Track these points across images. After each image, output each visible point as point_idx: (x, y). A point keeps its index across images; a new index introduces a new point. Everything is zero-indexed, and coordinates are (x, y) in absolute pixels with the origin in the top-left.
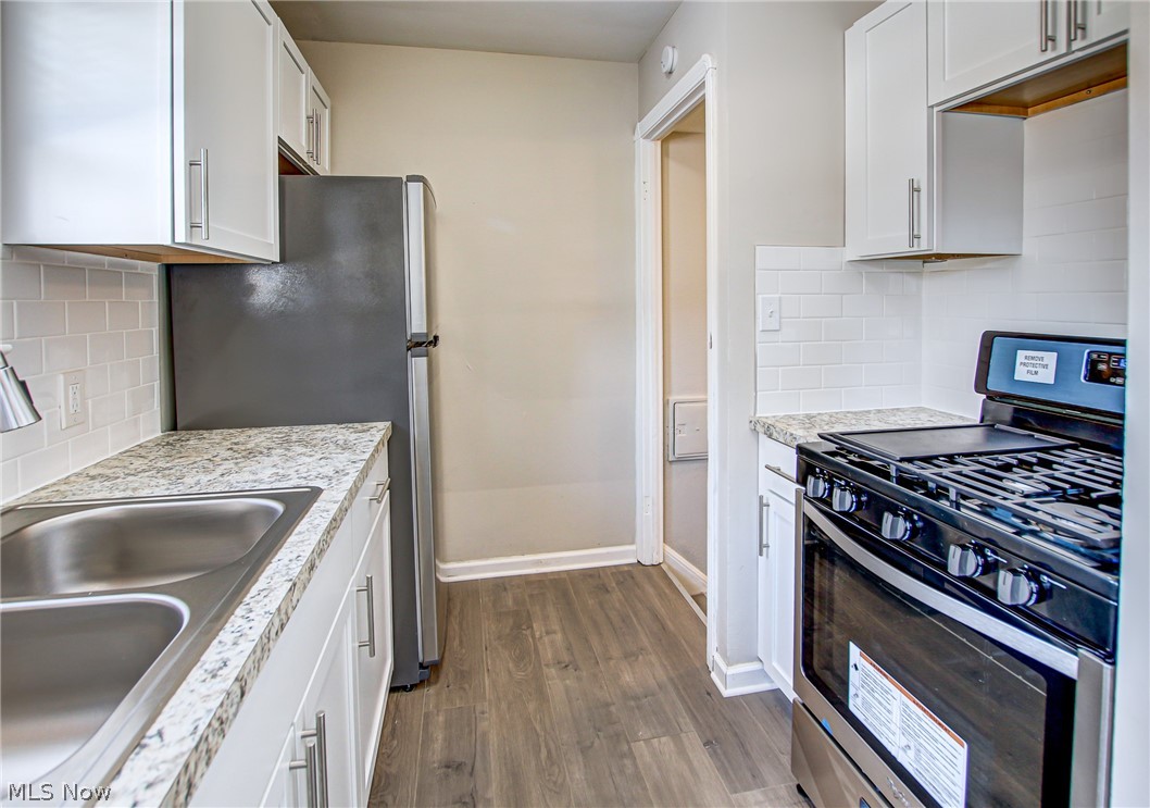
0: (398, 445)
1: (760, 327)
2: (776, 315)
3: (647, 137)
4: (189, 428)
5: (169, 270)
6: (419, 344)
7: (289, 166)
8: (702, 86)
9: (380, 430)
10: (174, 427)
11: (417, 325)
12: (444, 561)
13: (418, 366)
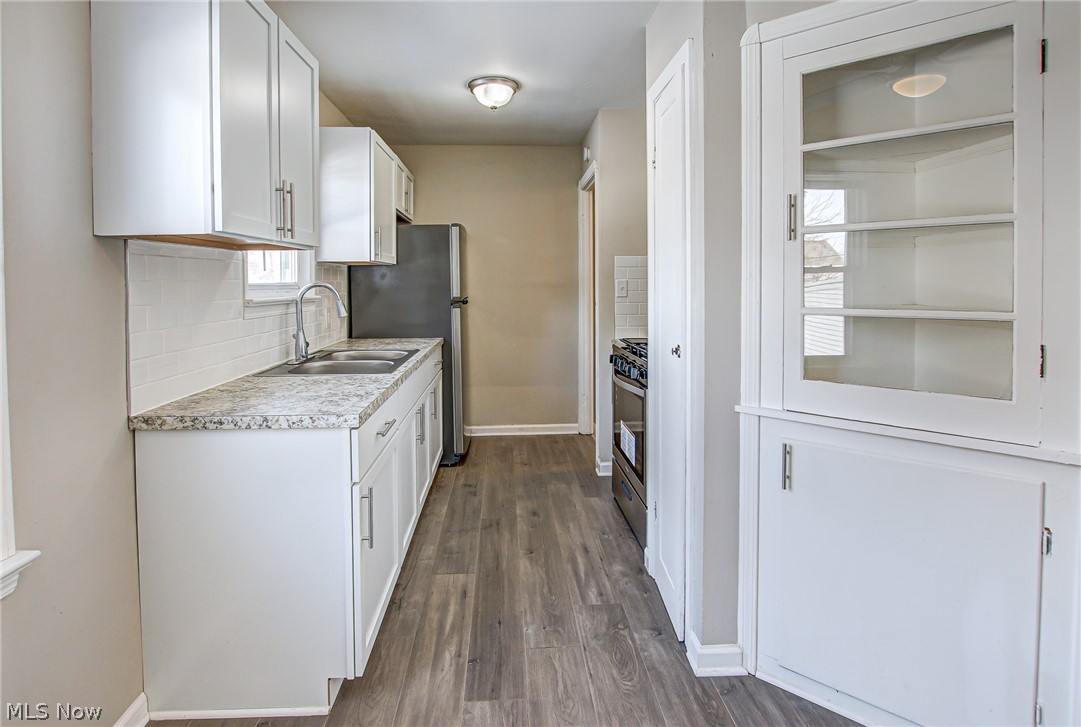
0: (446, 348)
1: (616, 295)
2: (625, 290)
3: (584, 189)
4: (357, 338)
5: (349, 267)
6: (457, 302)
7: (400, 219)
8: (593, 177)
9: (439, 340)
10: (350, 336)
11: (456, 293)
12: (469, 425)
13: (456, 312)
